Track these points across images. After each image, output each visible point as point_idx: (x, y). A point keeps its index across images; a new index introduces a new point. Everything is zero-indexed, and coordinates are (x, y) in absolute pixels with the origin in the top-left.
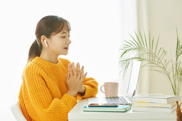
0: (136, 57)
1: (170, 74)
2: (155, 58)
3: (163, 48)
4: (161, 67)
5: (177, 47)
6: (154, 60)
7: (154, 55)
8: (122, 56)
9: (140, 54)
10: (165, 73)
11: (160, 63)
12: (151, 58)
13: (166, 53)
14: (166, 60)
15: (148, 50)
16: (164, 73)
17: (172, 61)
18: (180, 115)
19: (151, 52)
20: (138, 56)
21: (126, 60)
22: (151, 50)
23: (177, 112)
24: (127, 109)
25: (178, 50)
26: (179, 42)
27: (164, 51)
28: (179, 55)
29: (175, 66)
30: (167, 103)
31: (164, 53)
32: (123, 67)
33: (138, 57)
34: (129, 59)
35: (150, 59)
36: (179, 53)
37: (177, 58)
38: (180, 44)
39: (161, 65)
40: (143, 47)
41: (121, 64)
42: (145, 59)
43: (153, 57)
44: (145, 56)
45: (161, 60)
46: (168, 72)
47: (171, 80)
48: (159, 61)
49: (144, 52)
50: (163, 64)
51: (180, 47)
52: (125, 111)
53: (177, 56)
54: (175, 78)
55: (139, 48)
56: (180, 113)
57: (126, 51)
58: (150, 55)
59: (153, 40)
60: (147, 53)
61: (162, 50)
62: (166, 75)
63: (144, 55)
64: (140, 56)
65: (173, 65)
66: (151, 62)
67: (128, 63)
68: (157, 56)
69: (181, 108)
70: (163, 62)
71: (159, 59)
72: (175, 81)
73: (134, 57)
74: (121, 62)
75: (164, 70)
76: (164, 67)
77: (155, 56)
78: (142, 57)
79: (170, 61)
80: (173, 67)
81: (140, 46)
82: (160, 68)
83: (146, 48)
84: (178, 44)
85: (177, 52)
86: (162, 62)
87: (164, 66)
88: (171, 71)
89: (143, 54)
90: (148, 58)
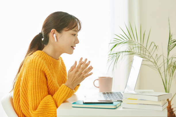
0: (126, 51)
1: (160, 69)
2: (146, 52)
3: (154, 43)
4: (151, 61)
5: (169, 41)
6: (145, 55)
7: (145, 49)
8: (112, 50)
9: (131, 48)
10: (156, 68)
11: (151, 57)
12: (142, 52)
13: (157, 47)
14: (157, 55)
15: (139, 44)
16: (154, 67)
17: (163, 55)
18: (171, 111)
19: (142, 46)
20: (129, 49)
21: (117, 53)
22: (142, 45)
23: (168, 108)
24: (117, 106)
25: (169, 44)
26: (171, 36)
27: (155, 45)
28: (170, 50)
29: (166, 61)
30: (158, 101)
31: (155, 47)
32: (113, 60)
33: (128, 51)
34: (119, 53)
35: (140, 53)
36: (171, 47)
37: (169, 53)
38: (171, 39)
39: (151, 60)
40: (134, 41)
41: (111, 57)
42: (136, 53)
43: (143, 51)
44: (136, 50)
45: (152, 54)
46: (159, 67)
47: (162, 75)
48: (150, 55)
49: (134, 46)
50: (154, 59)
51: (172, 42)
52: (115, 108)
53: (169, 51)
54: (166, 73)
55: (130, 42)
56: (170, 109)
57: (116, 45)
58: (141, 49)
59: (144, 34)
60: (138, 47)
61: (153, 44)
62: (157, 70)
63: (135, 48)
64: (130, 50)
65: (164, 60)
66: (142, 56)
67: (118, 56)
68: (148, 51)
69: (171, 104)
70: (154, 56)
71: (150, 53)
72: (166, 76)
73: (125, 51)
74: (110, 55)
75: (155, 64)
76: (155, 62)
77: (146, 51)
78: (133, 51)
79: (161, 55)
80: (164, 62)
81: (131, 39)
82: (151, 63)
83: (138, 42)
84: (171, 38)
85: (169, 46)
86: (152, 56)
87: (155, 60)
88: (162, 66)
89: (133, 48)
90: (139, 52)
